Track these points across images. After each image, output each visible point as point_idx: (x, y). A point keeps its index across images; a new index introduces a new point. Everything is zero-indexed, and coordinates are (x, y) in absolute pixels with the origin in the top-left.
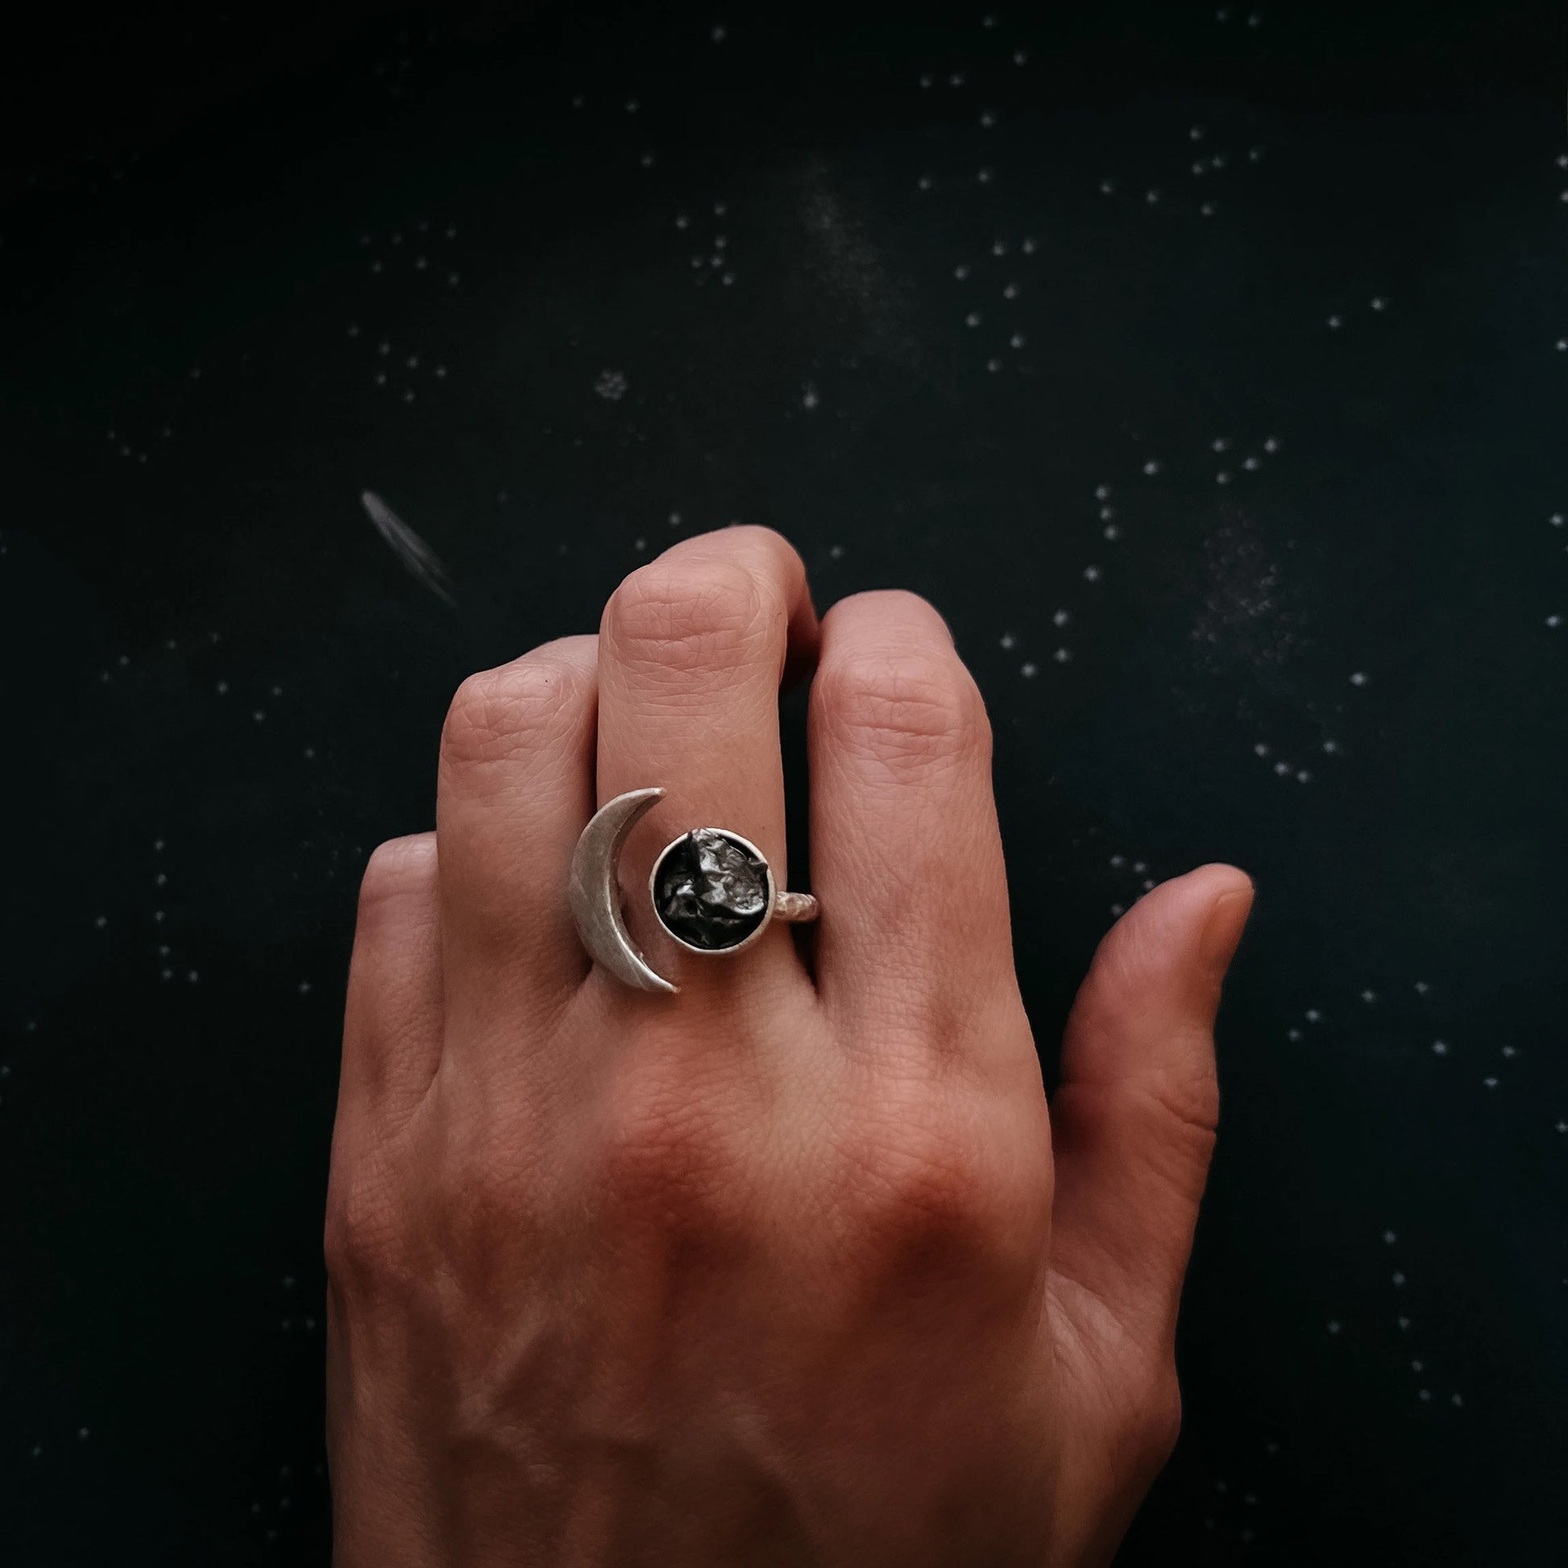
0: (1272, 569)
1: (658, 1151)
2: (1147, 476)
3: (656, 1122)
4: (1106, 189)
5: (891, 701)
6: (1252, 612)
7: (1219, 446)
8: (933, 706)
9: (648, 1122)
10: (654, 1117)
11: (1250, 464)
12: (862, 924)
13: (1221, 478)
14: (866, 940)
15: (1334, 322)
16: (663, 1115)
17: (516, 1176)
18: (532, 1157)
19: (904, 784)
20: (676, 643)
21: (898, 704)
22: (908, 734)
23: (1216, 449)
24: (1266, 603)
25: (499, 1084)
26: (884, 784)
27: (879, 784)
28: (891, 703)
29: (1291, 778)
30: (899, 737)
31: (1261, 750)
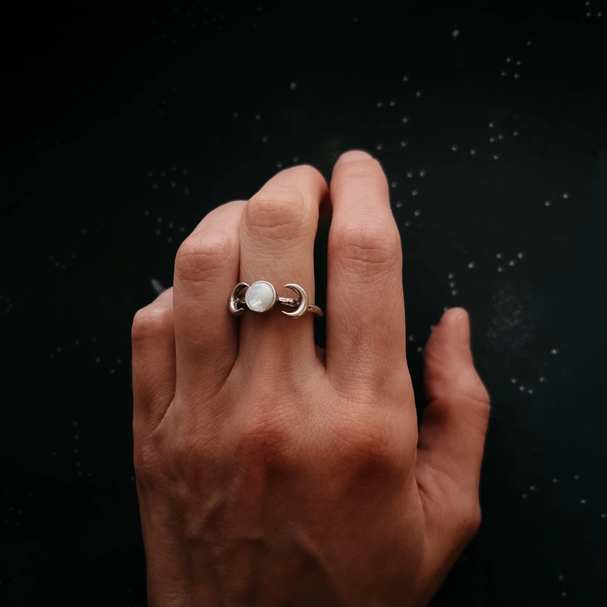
0: (520, 307)
1: (264, 435)
2: (470, 269)
3: (263, 424)
4: (454, 149)
5: (361, 248)
6: (511, 325)
7: (499, 256)
8: (379, 250)
9: (260, 424)
10: (262, 422)
11: (512, 264)
12: (346, 341)
13: (500, 270)
14: (348, 348)
15: (547, 204)
16: (265, 421)
17: (206, 444)
18: (212, 437)
19: (365, 283)
20: (273, 229)
21: (365, 250)
22: (368, 263)
23: (498, 258)
24: (517, 321)
25: (199, 409)
26: (358, 283)
27: (355, 283)
28: (362, 249)
29: (526, 392)
30: (365, 264)
31: (514, 381)
